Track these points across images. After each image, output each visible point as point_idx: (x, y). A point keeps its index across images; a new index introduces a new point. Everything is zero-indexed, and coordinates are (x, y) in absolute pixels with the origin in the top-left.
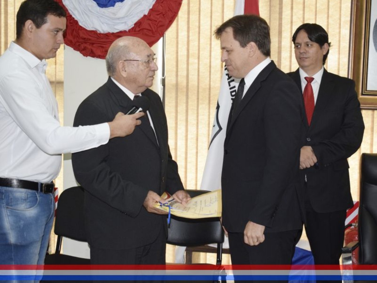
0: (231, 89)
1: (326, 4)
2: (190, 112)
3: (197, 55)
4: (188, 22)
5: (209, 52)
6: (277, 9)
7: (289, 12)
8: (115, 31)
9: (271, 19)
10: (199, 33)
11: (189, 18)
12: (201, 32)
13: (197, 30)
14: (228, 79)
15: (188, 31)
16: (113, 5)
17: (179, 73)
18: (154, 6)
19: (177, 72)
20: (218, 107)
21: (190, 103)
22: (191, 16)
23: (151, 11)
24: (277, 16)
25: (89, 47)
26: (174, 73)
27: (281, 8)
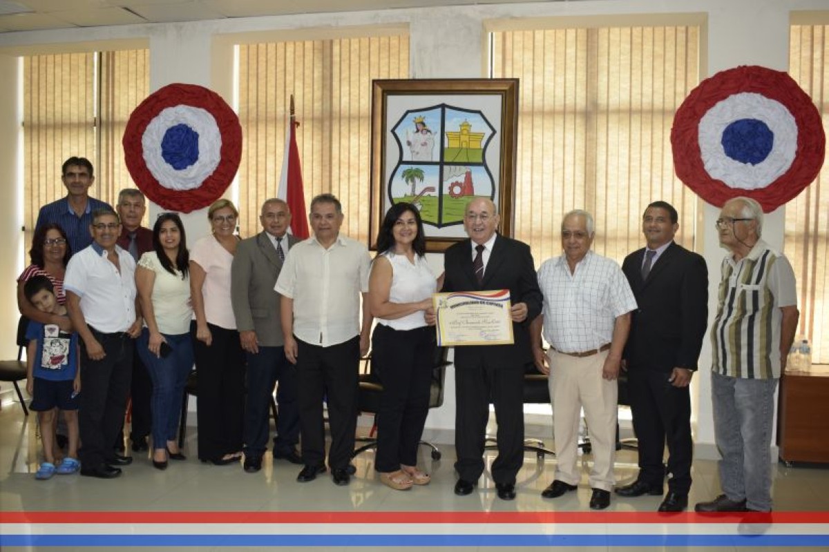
4: (257, 180)
6: (328, 168)
7: (337, 171)
8: (187, 189)
11: (257, 177)
15: (257, 188)
16: (185, 168)
17: (250, 222)
18: (217, 168)
19: (248, 221)
22: (259, 175)
23: (215, 172)
24: (328, 174)
25: (167, 202)
26: (246, 223)
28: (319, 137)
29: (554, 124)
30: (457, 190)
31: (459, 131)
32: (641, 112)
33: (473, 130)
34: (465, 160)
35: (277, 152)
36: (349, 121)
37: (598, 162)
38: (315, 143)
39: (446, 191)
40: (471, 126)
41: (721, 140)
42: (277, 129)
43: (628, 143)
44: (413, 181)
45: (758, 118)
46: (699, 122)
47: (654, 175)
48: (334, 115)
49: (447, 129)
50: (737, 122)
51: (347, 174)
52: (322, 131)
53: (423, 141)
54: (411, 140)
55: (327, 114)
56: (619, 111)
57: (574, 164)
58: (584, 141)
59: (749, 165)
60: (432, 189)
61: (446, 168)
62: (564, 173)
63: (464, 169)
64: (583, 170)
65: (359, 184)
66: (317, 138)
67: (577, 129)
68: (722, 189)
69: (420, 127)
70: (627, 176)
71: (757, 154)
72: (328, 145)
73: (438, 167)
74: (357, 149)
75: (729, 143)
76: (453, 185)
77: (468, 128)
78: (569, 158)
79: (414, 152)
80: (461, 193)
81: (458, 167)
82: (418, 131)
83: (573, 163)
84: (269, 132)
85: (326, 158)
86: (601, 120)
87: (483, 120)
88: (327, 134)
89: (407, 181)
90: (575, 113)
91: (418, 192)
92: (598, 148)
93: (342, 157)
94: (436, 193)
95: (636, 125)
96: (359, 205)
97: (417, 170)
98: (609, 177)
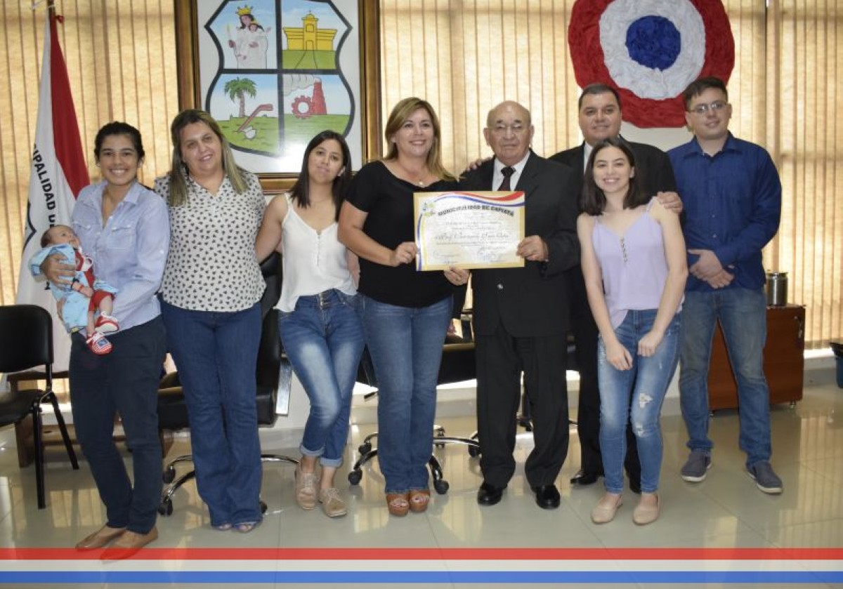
0: (42, 182)
1: (162, 80)
2: (11, 216)
3: (12, 147)
5: (27, 142)
6: (105, 88)
7: (119, 91)
9: (99, 100)
10: (12, 120)
12: (15, 119)
13: (10, 116)
14: (38, 171)
20: (29, 205)
21: (10, 205)
24: (105, 95)
27: (109, 87)
28: (90, 44)
29: (411, 24)
30: (303, 108)
31: (301, 25)
32: (514, 11)
33: (320, 25)
34: (313, 67)
35: (26, 66)
36: (132, 21)
37: (467, 73)
38: (83, 52)
39: (288, 109)
40: (317, 20)
41: (625, 40)
42: (24, 33)
43: (501, 49)
44: (240, 96)
45: (664, 15)
46: (599, 18)
47: (533, 89)
48: (109, 12)
49: (284, 24)
50: (642, 19)
51: (134, 95)
52: (93, 35)
53: (251, 41)
54: (234, 39)
55: (98, 11)
56: (488, 11)
57: (438, 77)
58: (449, 47)
59: (657, 70)
60: (269, 107)
61: (286, 77)
62: (426, 88)
63: (312, 79)
64: (450, 85)
65: (152, 108)
66: (86, 45)
67: (439, 30)
68: (631, 100)
69: (247, 21)
70: (501, 90)
71: (665, 58)
72: (103, 55)
73: (275, 76)
74: (146, 60)
75: (634, 45)
76: (298, 101)
77: (314, 23)
78: (432, 70)
79: (239, 55)
80: (308, 112)
81: (303, 76)
82: (243, 26)
83: (436, 75)
84: (10, 37)
85: (102, 74)
86: (468, 20)
87: (333, 12)
88: (100, 39)
89: (232, 97)
90: (436, 11)
91: (248, 112)
92: (466, 55)
93: (125, 71)
94: (274, 113)
95: (509, 28)
96: (154, 138)
97: (246, 81)
98: (481, 92)
